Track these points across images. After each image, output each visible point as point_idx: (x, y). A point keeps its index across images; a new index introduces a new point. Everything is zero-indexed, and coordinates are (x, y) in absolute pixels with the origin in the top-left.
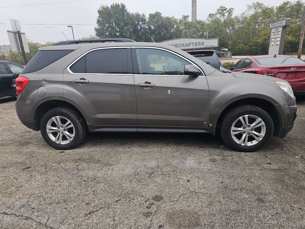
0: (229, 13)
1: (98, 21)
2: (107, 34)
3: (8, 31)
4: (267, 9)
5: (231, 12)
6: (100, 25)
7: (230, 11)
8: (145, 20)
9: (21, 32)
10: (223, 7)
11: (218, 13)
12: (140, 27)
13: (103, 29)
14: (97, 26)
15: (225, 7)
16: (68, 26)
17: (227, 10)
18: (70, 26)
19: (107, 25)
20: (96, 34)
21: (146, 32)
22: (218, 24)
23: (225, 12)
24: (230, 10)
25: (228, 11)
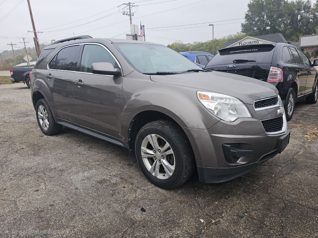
1: (247, 16)
2: (255, 29)
3: (127, 35)
6: (248, 20)
8: (309, 7)
9: (137, 35)
12: (301, 16)
13: (251, 23)
14: (244, 21)
16: (210, 25)
18: (211, 25)
19: (256, 19)
20: (241, 30)
21: (309, 22)
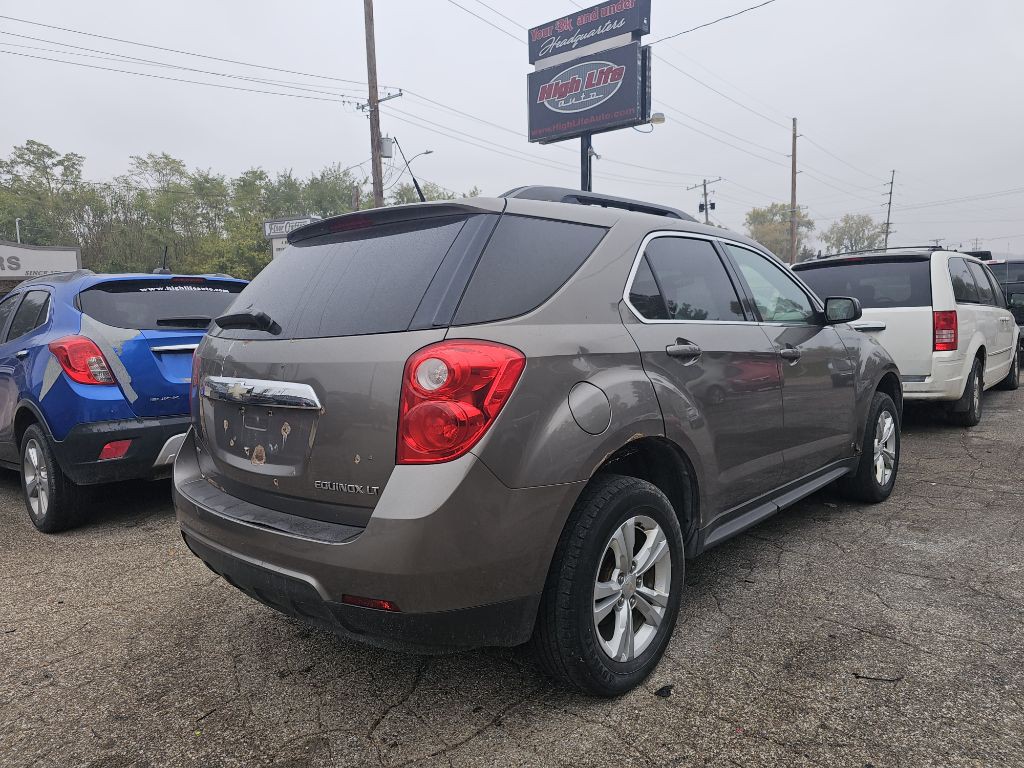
0: (66, 168)
4: (207, 180)
5: (73, 167)
7: (71, 164)
10: (39, 145)
11: (19, 160)
15: (46, 147)
17: (58, 158)
22: (39, 199)
23: (49, 162)
24: (68, 158)
25: (60, 163)
